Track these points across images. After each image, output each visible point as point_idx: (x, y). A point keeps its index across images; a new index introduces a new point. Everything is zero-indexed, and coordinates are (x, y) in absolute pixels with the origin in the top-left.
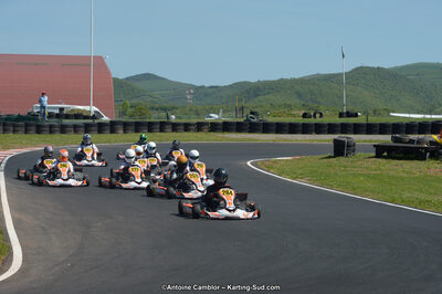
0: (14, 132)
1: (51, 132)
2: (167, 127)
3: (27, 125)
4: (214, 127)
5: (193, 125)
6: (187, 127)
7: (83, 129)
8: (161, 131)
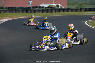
0: (19, 12)
1: (31, 12)
2: (70, 10)
3: (23, 10)
4: (86, 10)
5: (79, 9)
6: (76, 10)
7: (41, 11)
8: (68, 11)
